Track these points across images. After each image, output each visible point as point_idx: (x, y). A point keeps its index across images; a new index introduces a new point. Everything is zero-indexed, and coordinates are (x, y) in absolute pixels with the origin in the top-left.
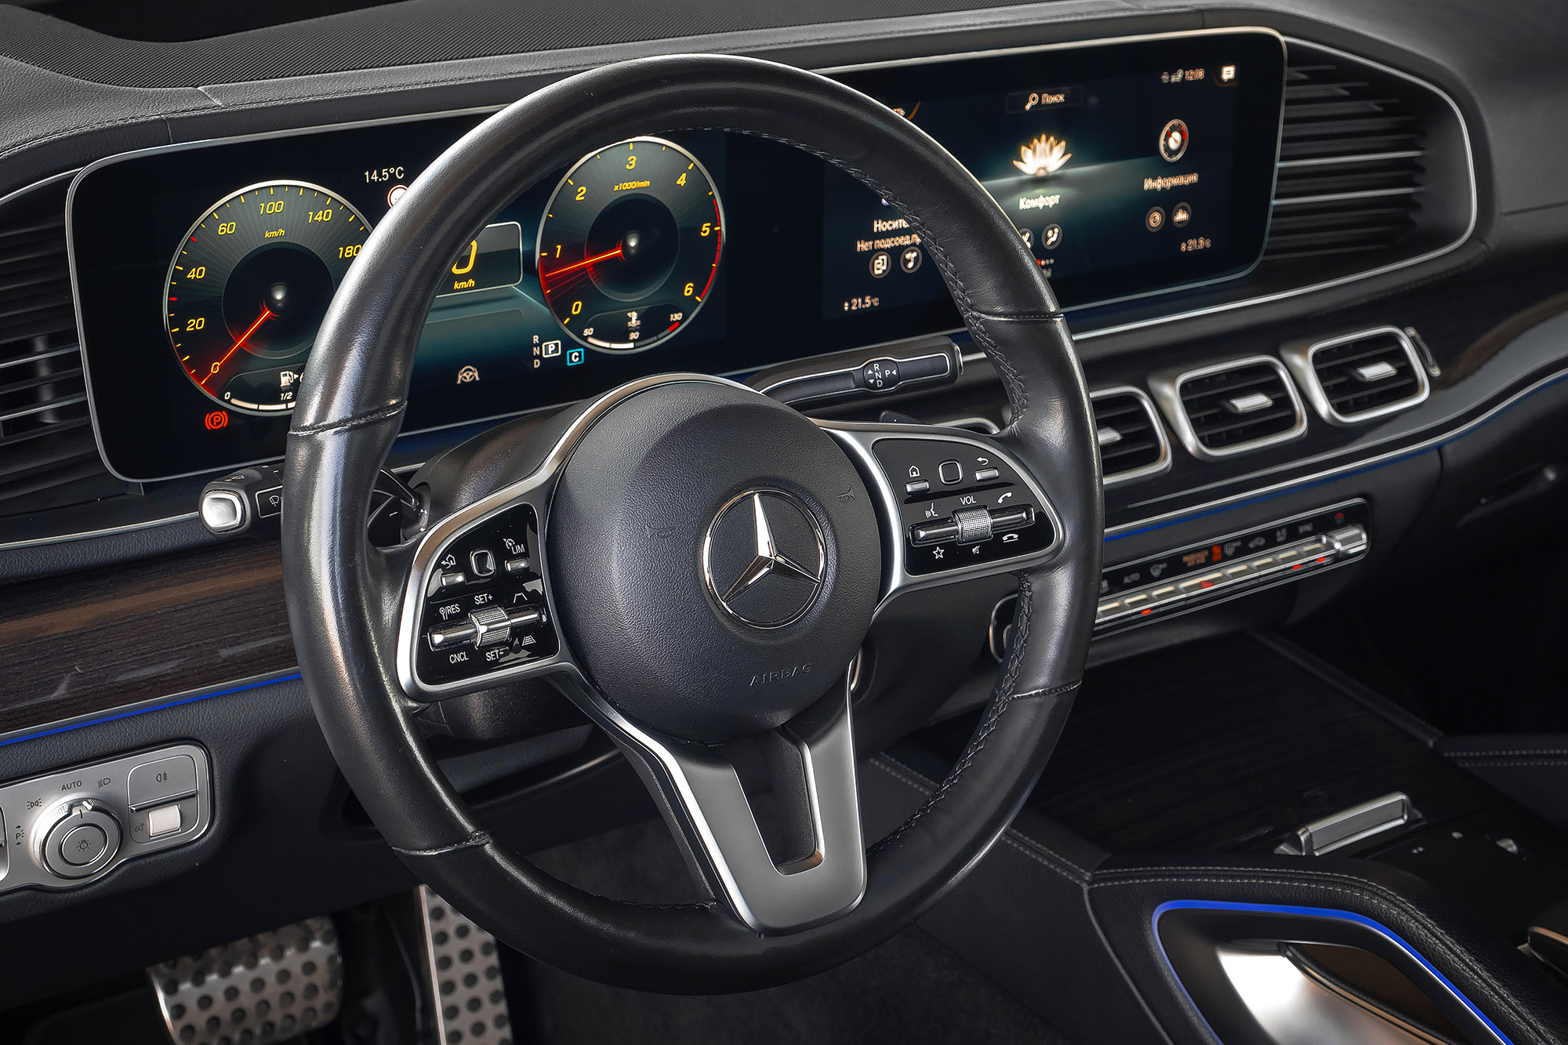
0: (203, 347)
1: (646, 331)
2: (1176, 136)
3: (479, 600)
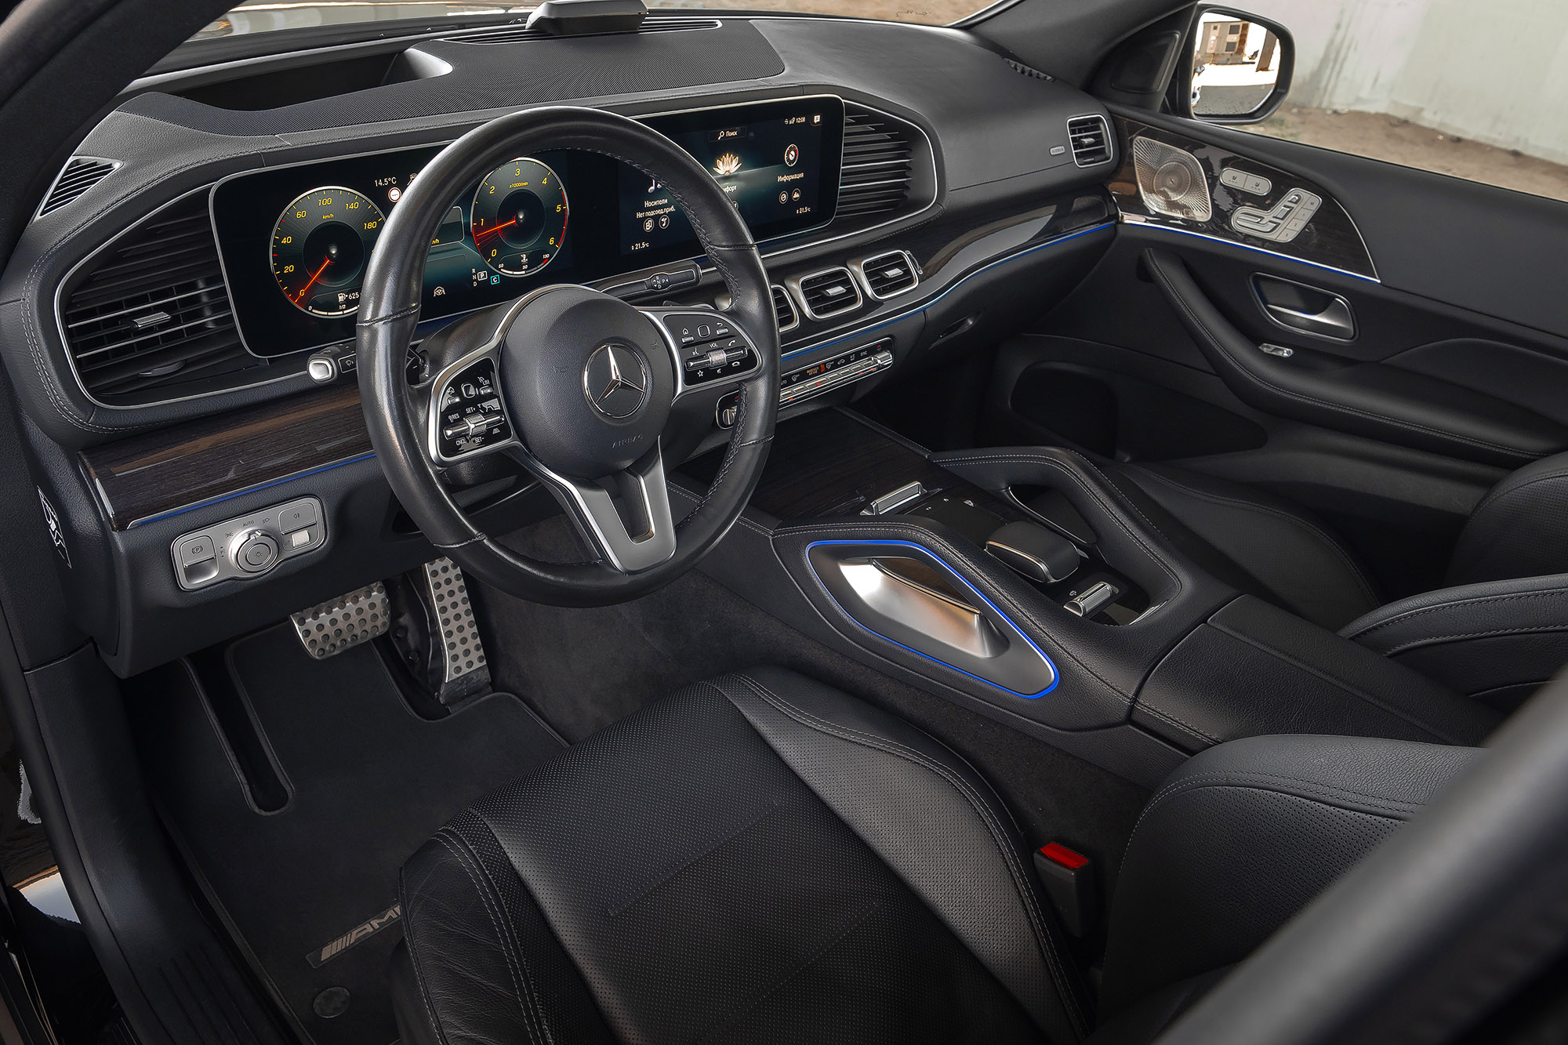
0: (294, 281)
1: (531, 264)
2: (793, 153)
3: (468, 410)
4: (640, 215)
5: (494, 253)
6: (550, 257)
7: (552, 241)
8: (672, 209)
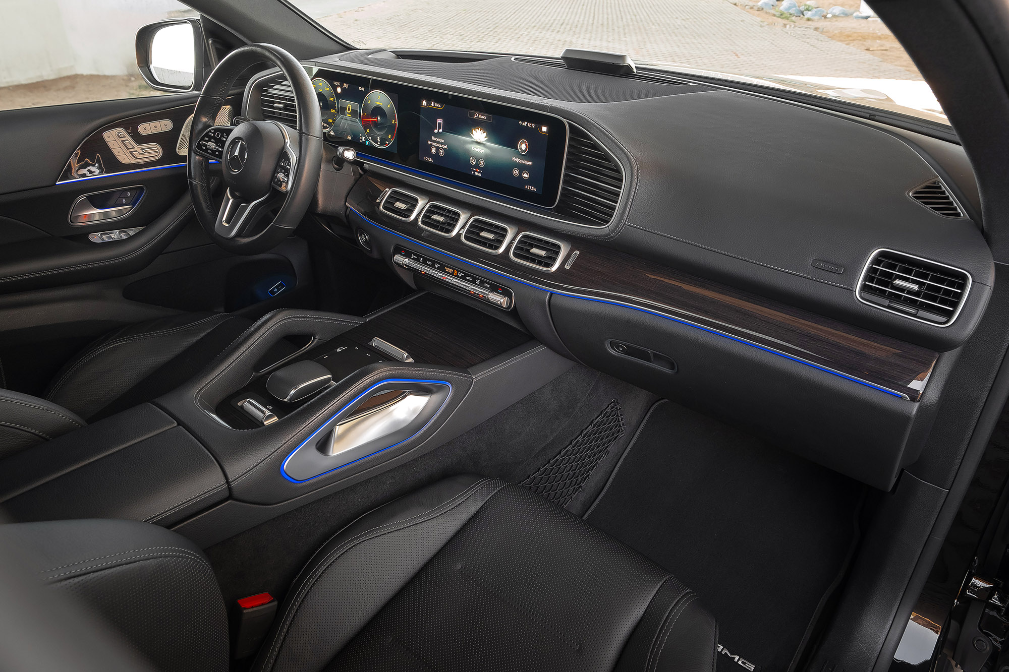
1: (381, 143)
2: (524, 145)
4: (429, 142)
5: (368, 131)
6: (389, 144)
7: (390, 137)
8: (446, 147)
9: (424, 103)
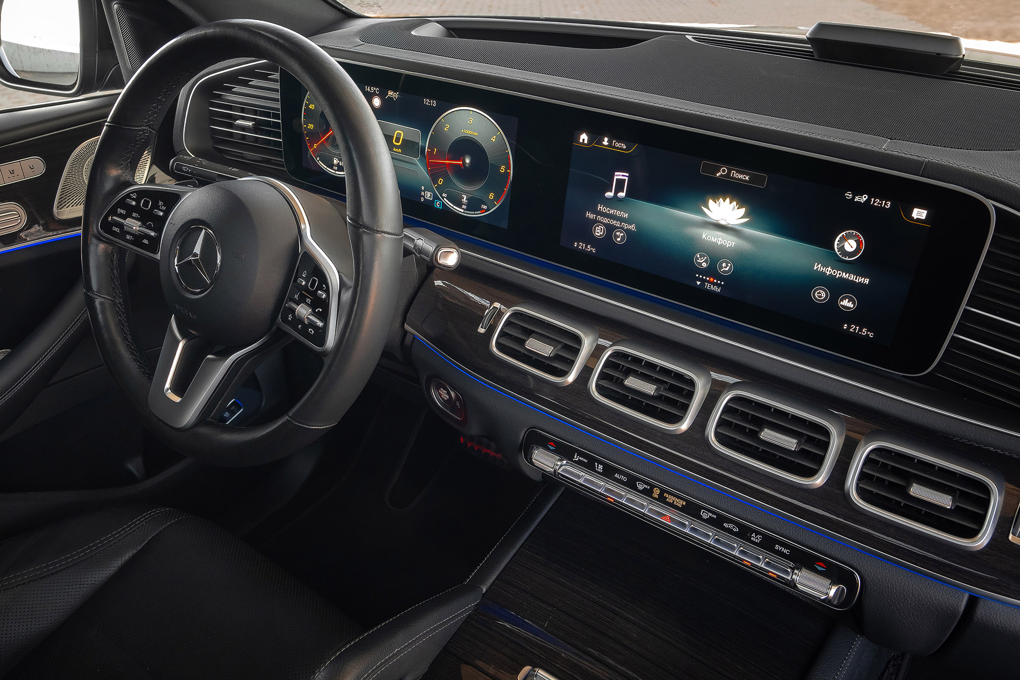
1: (470, 207)
2: (853, 242)
3: (134, 215)
4: (590, 215)
5: (441, 181)
6: (488, 210)
7: (491, 196)
8: (632, 227)
9: (584, 137)
